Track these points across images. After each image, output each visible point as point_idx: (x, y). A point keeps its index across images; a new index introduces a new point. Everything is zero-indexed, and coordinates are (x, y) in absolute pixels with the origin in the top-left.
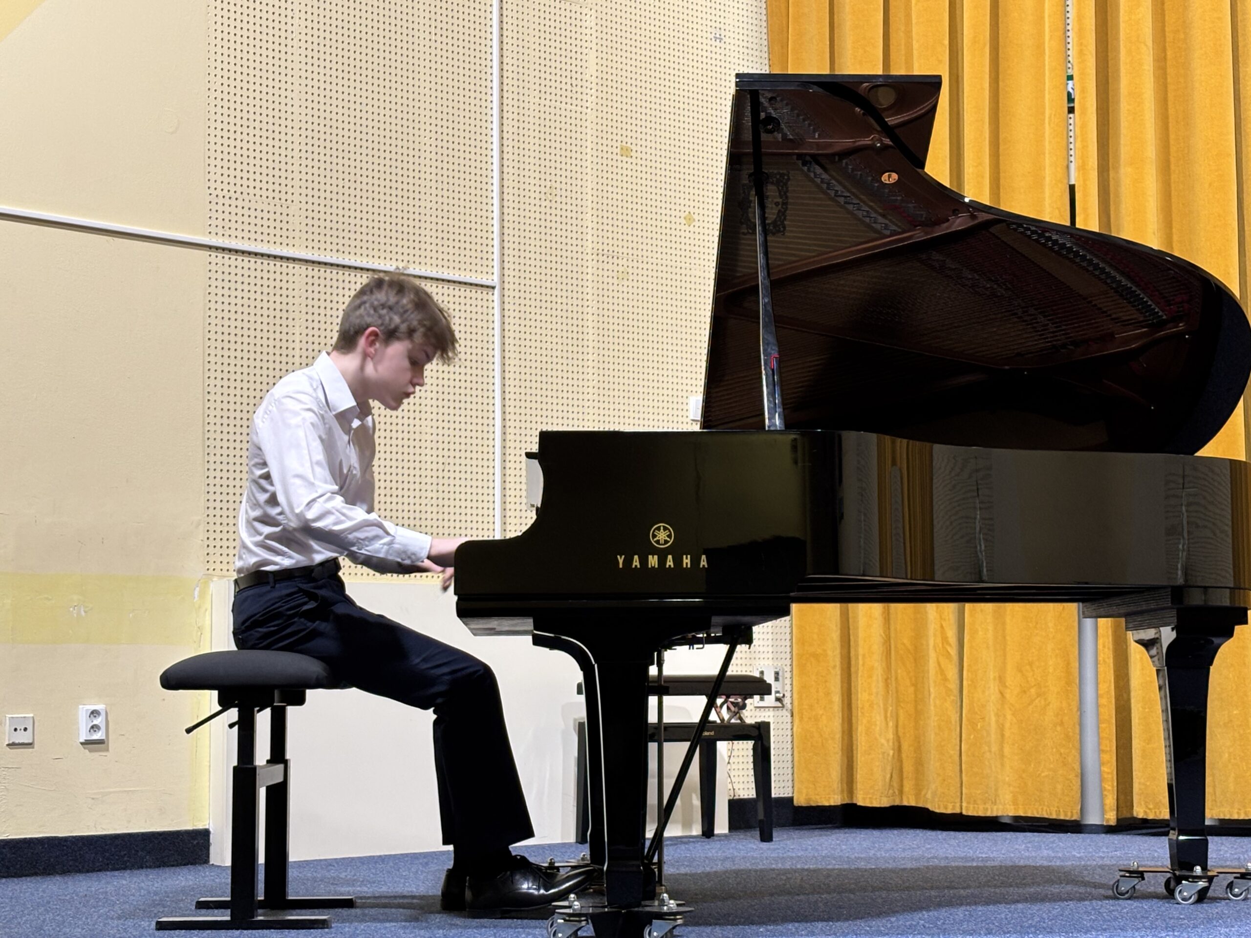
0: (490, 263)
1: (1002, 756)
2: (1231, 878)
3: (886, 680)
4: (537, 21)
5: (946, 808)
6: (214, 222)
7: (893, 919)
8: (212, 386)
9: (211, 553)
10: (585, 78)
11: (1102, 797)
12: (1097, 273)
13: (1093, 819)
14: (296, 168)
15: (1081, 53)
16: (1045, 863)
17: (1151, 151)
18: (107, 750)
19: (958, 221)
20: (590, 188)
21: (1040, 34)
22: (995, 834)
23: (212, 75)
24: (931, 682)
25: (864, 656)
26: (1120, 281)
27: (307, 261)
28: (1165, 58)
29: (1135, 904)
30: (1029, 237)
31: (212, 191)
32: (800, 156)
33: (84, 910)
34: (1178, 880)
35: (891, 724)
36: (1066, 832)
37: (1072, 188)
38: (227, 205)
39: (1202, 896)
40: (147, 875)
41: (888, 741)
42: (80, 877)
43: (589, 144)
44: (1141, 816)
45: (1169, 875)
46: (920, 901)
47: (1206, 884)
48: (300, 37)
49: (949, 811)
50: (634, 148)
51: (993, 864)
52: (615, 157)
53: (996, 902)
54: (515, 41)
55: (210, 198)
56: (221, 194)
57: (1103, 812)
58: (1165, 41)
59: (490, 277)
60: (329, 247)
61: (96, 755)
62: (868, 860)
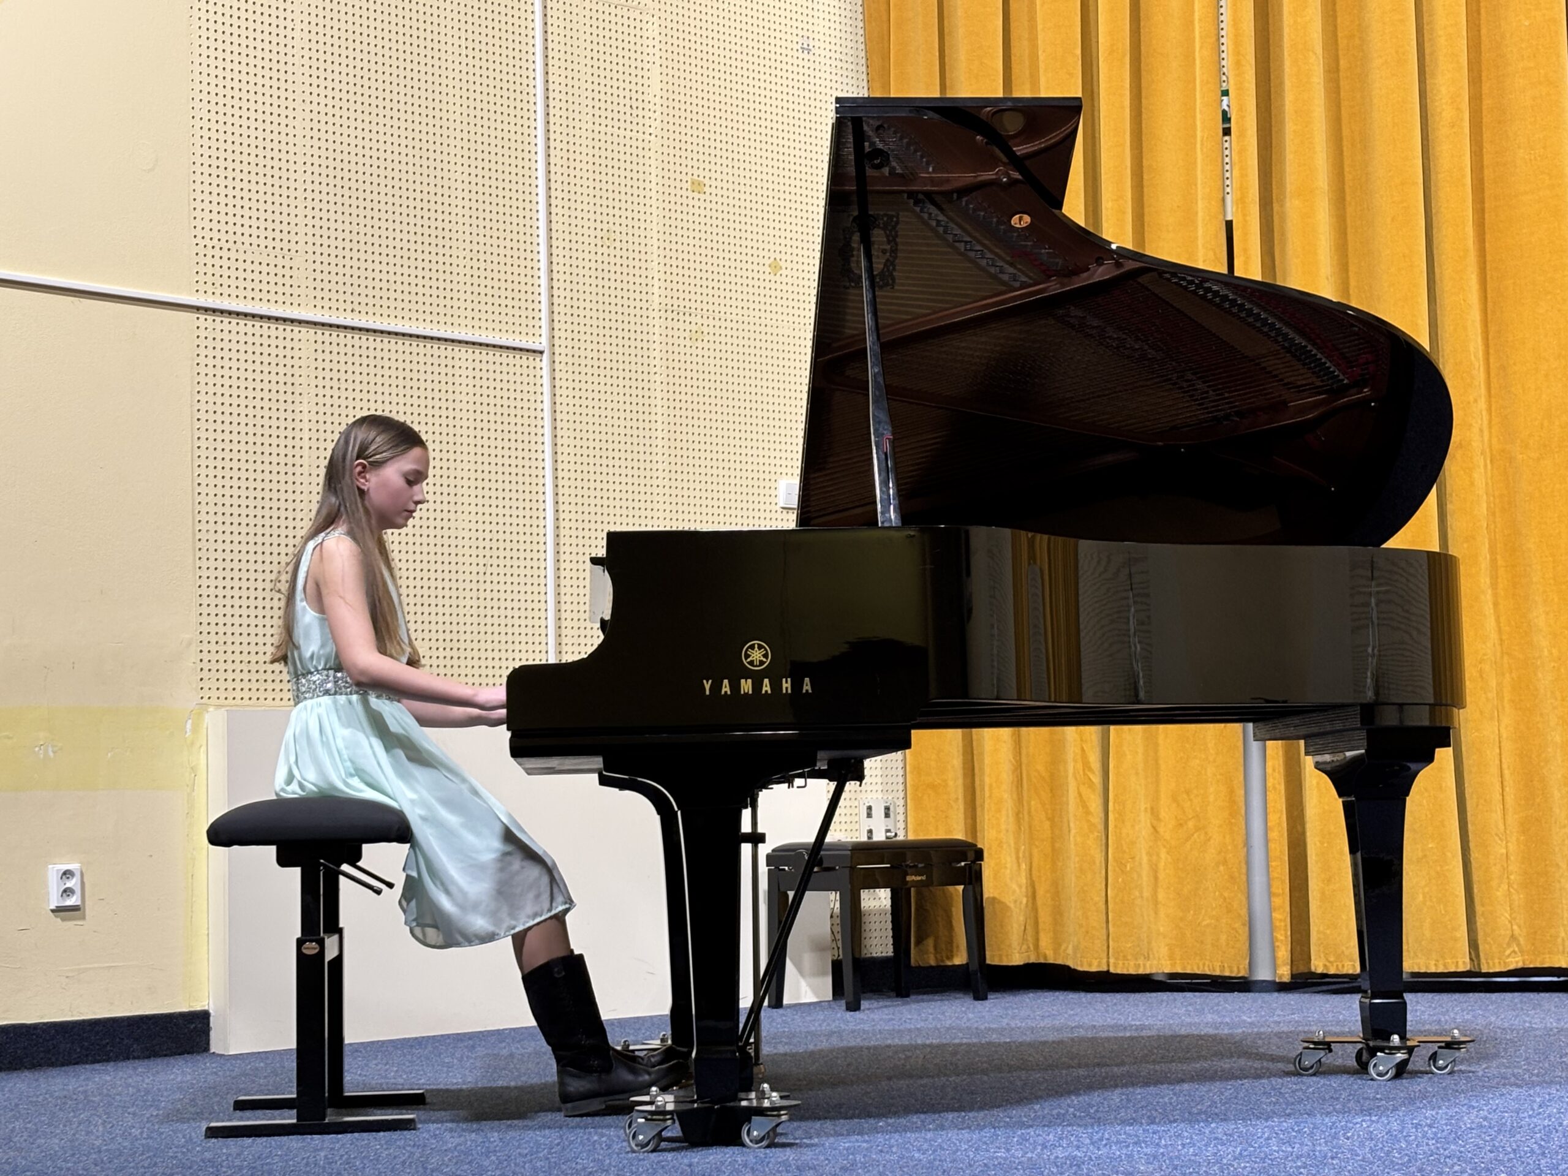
0: (537, 323)
1: (1156, 903)
2: (1435, 1047)
3: (1017, 814)
4: (589, 30)
5: (1090, 965)
6: (201, 278)
7: (1037, 1107)
8: (203, 476)
9: (206, 678)
10: (646, 98)
11: (1273, 950)
12: (1265, 329)
13: (1263, 974)
14: (300, 211)
15: (1238, 64)
16: (1211, 1031)
17: (1322, 180)
18: (83, 918)
19: (1101, 269)
20: (655, 230)
21: (1190, 40)
22: (1148, 995)
23: (197, 100)
24: (1071, 816)
25: (991, 786)
26: (1293, 339)
27: (315, 324)
28: (1338, 70)
29: (1321, 1081)
30: (1185, 288)
31: (199, 240)
32: (911, 194)
33: (61, 1114)
34: (1373, 1052)
35: (1023, 866)
36: (1232, 991)
37: (1229, 225)
38: (217, 257)
39: (1401, 1070)
40: (135, 1069)
41: (1020, 887)
42: (54, 1071)
43: (653, 177)
44: (1320, 970)
45: (1360, 1046)
46: (1066, 1083)
47: (1405, 1056)
48: (302, 53)
49: (1094, 969)
50: (707, 181)
51: (1149, 1033)
52: (685, 194)
53: (1157, 1082)
54: (562, 55)
55: (196, 249)
56: (210, 244)
57: (1275, 967)
58: (1337, 50)
59: (537, 339)
60: (342, 306)
61: (70, 924)
62: (1001, 1031)
